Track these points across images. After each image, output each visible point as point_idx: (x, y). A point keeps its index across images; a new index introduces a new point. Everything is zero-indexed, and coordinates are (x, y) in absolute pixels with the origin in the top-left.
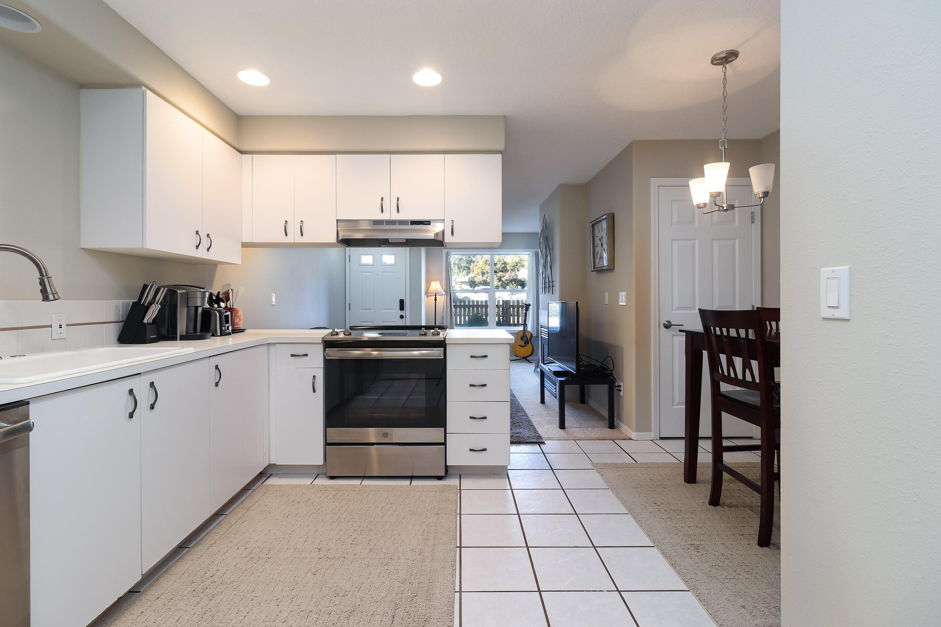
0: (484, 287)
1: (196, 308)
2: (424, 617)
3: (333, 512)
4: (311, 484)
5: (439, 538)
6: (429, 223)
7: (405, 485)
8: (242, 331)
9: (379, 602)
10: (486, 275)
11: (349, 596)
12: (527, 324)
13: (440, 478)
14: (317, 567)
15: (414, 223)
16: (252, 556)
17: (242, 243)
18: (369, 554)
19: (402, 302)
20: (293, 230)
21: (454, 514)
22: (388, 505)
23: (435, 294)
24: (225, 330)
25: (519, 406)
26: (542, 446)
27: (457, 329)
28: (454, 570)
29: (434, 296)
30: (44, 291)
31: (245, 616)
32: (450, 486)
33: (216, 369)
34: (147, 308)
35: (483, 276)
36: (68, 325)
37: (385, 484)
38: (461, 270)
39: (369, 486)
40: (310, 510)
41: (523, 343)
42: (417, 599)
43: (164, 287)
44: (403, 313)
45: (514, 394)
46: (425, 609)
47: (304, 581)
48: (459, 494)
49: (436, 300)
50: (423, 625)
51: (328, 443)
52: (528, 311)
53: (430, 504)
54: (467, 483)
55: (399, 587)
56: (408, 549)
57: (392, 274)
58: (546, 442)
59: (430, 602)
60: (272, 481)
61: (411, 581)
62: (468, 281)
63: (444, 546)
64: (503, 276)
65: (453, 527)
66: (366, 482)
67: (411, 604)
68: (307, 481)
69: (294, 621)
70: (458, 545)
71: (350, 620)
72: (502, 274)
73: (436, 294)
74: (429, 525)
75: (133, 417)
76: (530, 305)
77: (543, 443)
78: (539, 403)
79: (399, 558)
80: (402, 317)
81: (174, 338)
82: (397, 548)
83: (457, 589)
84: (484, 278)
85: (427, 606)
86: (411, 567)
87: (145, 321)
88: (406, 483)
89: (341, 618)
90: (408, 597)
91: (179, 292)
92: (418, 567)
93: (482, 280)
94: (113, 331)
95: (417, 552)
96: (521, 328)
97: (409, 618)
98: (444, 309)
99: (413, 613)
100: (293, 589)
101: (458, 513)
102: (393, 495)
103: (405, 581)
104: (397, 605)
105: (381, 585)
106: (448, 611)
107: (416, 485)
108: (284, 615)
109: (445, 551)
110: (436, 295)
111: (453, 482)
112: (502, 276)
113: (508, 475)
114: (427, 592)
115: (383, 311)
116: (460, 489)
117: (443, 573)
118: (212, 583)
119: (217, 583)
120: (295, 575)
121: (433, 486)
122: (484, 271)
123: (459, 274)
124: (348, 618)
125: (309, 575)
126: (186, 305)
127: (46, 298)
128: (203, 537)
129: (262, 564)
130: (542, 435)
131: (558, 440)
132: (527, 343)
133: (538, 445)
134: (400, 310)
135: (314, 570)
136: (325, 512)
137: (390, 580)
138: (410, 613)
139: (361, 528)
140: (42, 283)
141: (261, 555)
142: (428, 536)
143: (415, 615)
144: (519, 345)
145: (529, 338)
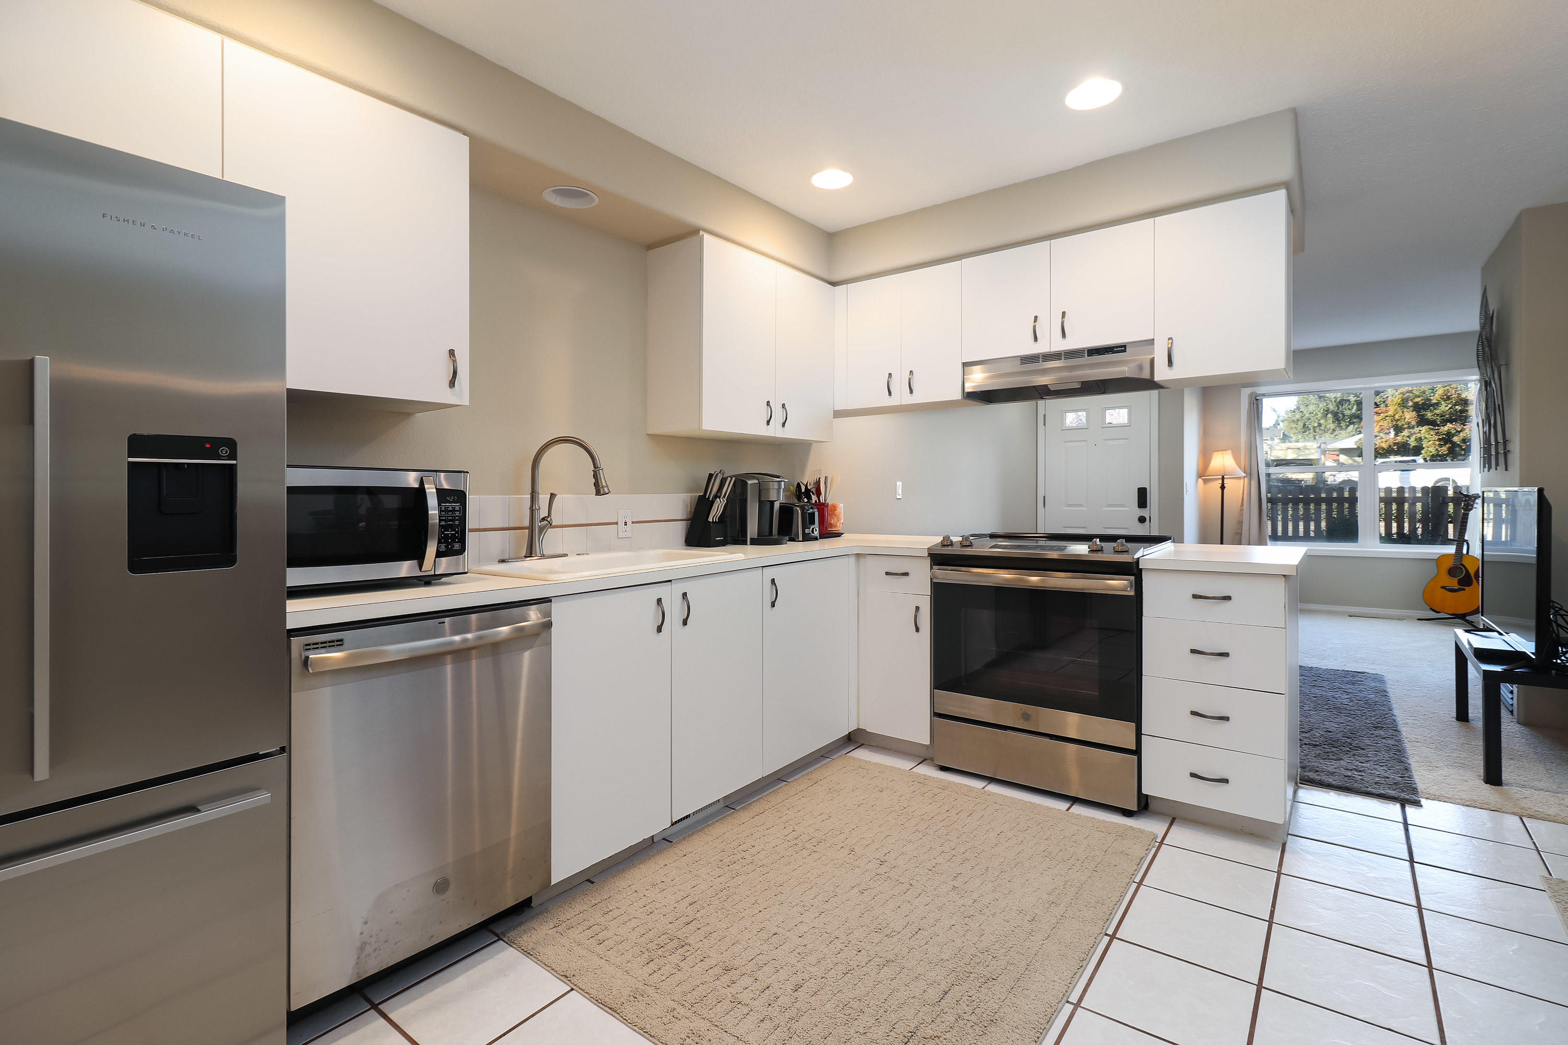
0: (1399, 458)
1: (772, 503)
2: (993, 1014)
3: (923, 817)
4: (910, 770)
5: (1077, 909)
6: (1123, 349)
7: (1055, 809)
8: (838, 535)
9: (934, 964)
10: (1406, 433)
11: (895, 939)
12: (1467, 540)
13: (1127, 813)
14: (868, 884)
15: (1093, 352)
16: (796, 842)
17: (834, 411)
18: (951, 893)
19: (1142, 493)
20: (900, 386)
21: (1127, 881)
22: (1012, 831)
23: (1221, 477)
24: (810, 533)
25: (1387, 716)
26: (1410, 810)
27: (1271, 545)
28: (1081, 967)
29: (1220, 481)
30: (596, 484)
31: (760, 911)
32: (1141, 831)
33: (772, 584)
34: (712, 502)
35: (1396, 435)
36: (633, 523)
37: (1021, 799)
38: (1343, 424)
39: (994, 794)
40: (892, 806)
41: (1453, 583)
42: (994, 985)
43: (731, 477)
44: (1144, 513)
45: (1388, 690)
46: (1000, 1004)
47: (844, 896)
48: (1154, 850)
49: (1223, 487)
50: (985, 1025)
51: (936, 713)
52: (1471, 509)
53: (1087, 850)
54: (1179, 835)
55: (974, 956)
56: (1014, 907)
57: (1122, 442)
58: (1423, 801)
59: (1013, 998)
60: (862, 754)
61: (996, 955)
62: (1355, 447)
63: (1081, 924)
64: (1457, 431)
65: (1113, 898)
66: (993, 788)
67: (981, 987)
68: (905, 765)
69: (811, 941)
70: (1110, 932)
71: (882, 971)
74: (1069, 883)
75: (661, 632)
77: (1417, 804)
78: (1453, 718)
79: (994, 915)
80: (1142, 520)
81: (744, 543)
82: (998, 900)
83: (1074, 998)
84: (1399, 439)
85: (1006, 1000)
86: (1006, 935)
87: (710, 519)
88: (1062, 806)
89: (872, 963)
90: (982, 975)
91: (749, 482)
92: (1018, 940)
93: (1395, 444)
94: (679, 530)
95: (1028, 916)
96: (1451, 549)
97: (968, 1006)
98: (1242, 505)
99: (978, 1001)
100: (827, 901)
101: (1137, 880)
102: (1028, 818)
103: (987, 951)
104: (959, 979)
105: (948, 942)
106: (1037, 1023)
107: (1077, 813)
108: (803, 928)
109: (1079, 931)
110: (1223, 478)
111: (1152, 826)
113: (1284, 845)
114: (1016, 981)
115: (1105, 509)
116: (1161, 843)
117: (1058, 965)
118: (742, 858)
119: (747, 861)
120: (837, 885)
121: (1107, 822)
122: (1400, 423)
123: (1337, 432)
124: (881, 967)
125: (856, 890)
126: (758, 500)
127: (598, 493)
128: (753, 802)
129: (805, 856)
130: (1420, 786)
131: (1467, 806)
132: (1466, 582)
133: (1398, 806)
134: (1139, 507)
135: (863, 887)
136: (911, 814)
137: (964, 940)
138: (973, 999)
139: (953, 852)
140: (595, 476)
141: (807, 845)
142: (1059, 899)
143: (980, 1006)
144: (1443, 587)
145: (1472, 573)
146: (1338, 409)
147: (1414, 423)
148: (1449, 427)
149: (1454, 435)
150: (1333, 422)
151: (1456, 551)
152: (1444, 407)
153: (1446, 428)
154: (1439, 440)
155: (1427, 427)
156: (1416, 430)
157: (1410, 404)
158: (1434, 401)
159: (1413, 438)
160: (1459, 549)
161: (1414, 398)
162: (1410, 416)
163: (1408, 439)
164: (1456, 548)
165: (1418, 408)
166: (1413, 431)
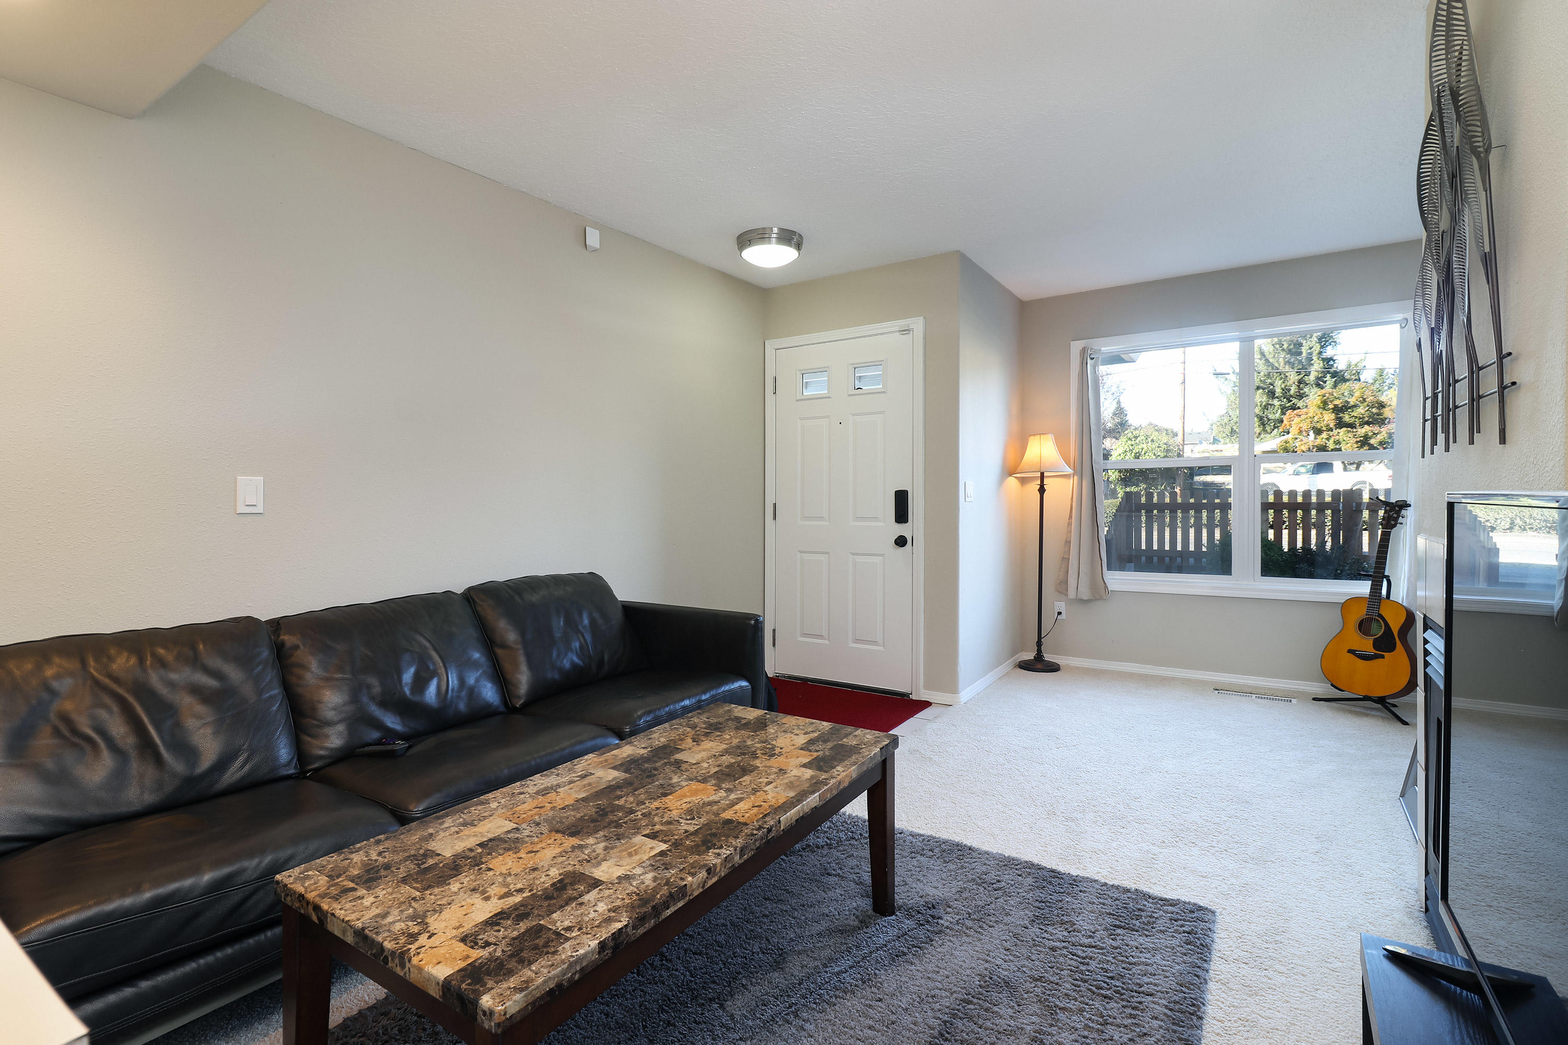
12: (1388, 576)
19: (901, 499)
23: (1039, 475)
29: (1038, 481)
41: (1366, 645)
44: (904, 530)
49: (1042, 490)
52: (1395, 526)
64: (1374, 434)
72: (1371, 429)
73: (1042, 474)
76: (1404, 505)
80: (901, 541)
96: (1363, 588)
98: (1071, 517)
110: (1042, 477)
112: (1370, 434)
122: (1318, 426)
132: (1385, 643)
134: (895, 522)
144: (1351, 651)
145: (1395, 629)
146: (1264, 413)
147: (1332, 425)
148: (1366, 429)
149: (1370, 438)
150: (1259, 426)
151: (1371, 588)
152: (1361, 410)
153: (1363, 431)
154: (1357, 442)
155: (1344, 429)
156: (1335, 432)
157: (1331, 406)
158: (1352, 403)
159: (1332, 441)
160: (1376, 589)
161: (1333, 401)
162: (1329, 418)
163: (1327, 442)
164: (1372, 585)
165: (1337, 410)
166: (1331, 433)
